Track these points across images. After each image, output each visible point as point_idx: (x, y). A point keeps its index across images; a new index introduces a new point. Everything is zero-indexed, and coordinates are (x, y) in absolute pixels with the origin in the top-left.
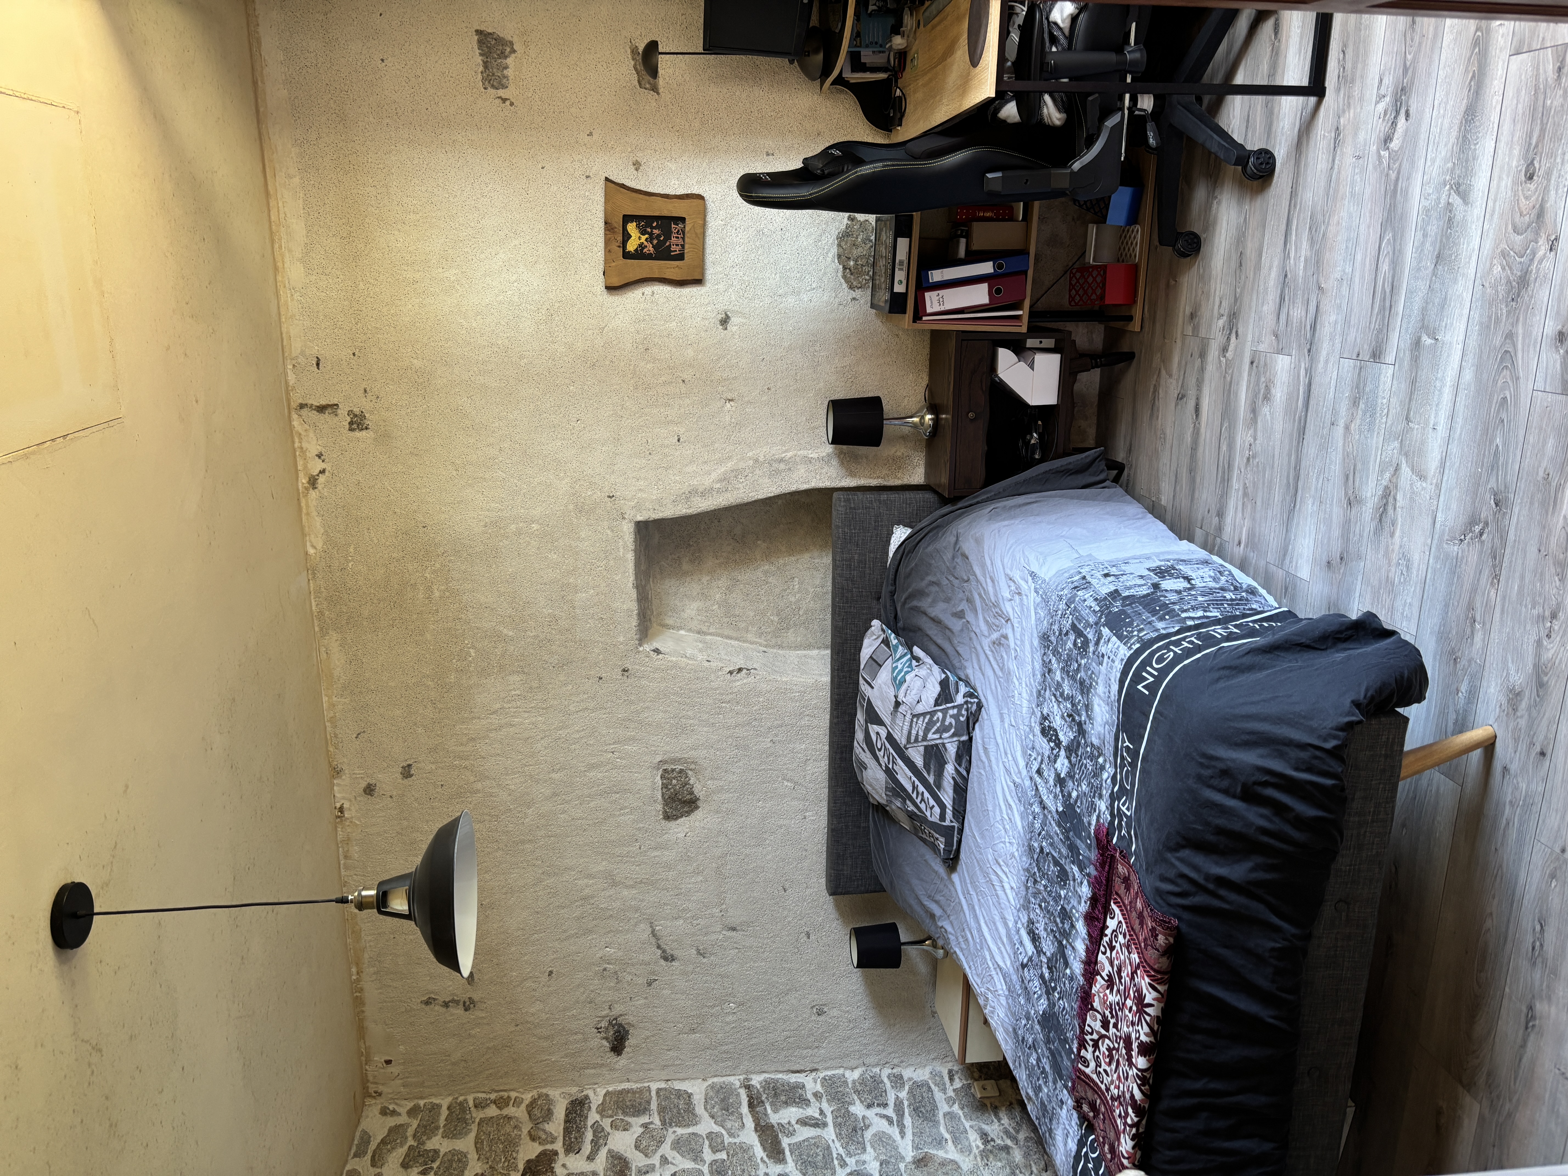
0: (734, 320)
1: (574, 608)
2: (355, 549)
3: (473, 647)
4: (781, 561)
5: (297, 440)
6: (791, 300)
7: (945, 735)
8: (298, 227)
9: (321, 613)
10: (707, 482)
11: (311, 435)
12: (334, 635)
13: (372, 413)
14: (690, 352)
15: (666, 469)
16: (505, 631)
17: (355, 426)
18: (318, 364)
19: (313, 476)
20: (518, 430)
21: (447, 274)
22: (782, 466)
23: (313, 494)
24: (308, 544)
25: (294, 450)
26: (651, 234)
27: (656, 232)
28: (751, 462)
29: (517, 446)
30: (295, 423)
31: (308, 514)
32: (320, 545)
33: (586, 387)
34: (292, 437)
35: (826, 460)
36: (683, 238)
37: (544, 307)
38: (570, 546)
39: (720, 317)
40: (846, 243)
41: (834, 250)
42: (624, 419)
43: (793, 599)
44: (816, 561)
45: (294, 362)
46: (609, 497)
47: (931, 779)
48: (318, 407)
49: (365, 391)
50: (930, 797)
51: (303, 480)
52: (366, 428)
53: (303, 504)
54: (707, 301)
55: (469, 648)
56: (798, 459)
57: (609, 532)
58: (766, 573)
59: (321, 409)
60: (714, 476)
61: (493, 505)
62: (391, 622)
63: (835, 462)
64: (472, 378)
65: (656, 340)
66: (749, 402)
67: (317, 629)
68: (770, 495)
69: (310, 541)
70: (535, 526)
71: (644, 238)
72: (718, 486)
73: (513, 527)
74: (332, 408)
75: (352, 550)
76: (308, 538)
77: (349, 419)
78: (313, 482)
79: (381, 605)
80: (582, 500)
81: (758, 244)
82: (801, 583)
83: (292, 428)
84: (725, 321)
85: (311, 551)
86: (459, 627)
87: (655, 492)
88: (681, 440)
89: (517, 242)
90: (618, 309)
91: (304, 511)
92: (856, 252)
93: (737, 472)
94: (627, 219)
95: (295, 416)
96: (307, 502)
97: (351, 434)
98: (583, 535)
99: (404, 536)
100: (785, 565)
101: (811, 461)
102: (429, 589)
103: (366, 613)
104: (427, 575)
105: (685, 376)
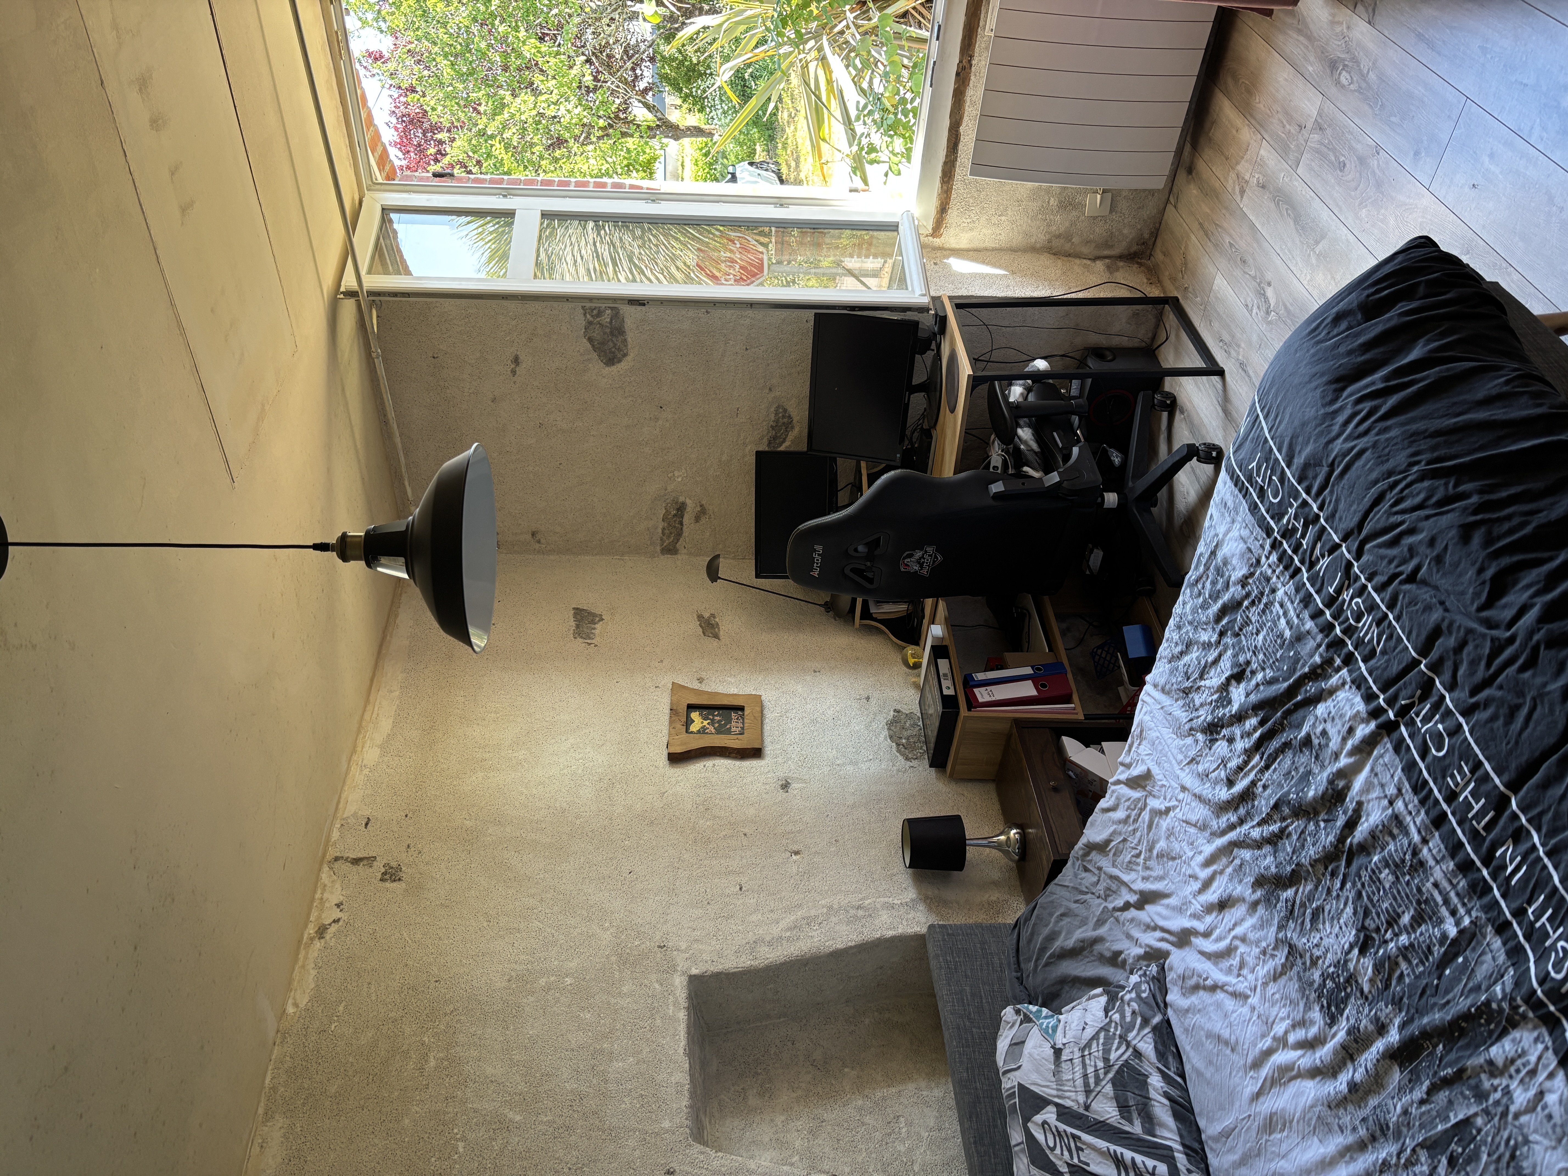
0: (795, 785)
1: (606, 1081)
2: (346, 1007)
3: (464, 1139)
4: (879, 1094)
5: (319, 891)
6: (850, 768)
7: (1131, 1036)
8: (386, 725)
9: (274, 1089)
10: (776, 931)
11: (338, 885)
12: (280, 1121)
13: (409, 866)
14: (752, 811)
15: (727, 918)
16: (511, 1115)
17: (387, 877)
18: (367, 824)
19: (324, 925)
20: (564, 881)
21: (516, 754)
22: (861, 913)
23: (318, 944)
24: (290, 1001)
25: (313, 900)
26: (712, 720)
27: (717, 718)
28: (825, 910)
29: (561, 896)
30: (324, 876)
31: (303, 966)
32: (303, 1001)
33: (642, 842)
34: (316, 887)
35: (911, 906)
36: (743, 723)
37: (607, 778)
38: (609, 1003)
39: (780, 783)
40: (896, 727)
41: (885, 733)
42: (680, 871)
43: (902, 1148)
44: (925, 1093)
45: (343, 822)
46: (659, 947)
47: (1137, 1128)
48: (354, 859)
49: (409, 846)
50: (1145, 1159)
51: (311, 930)
52: (399, 879)
53: (301, 956)
54: (767, 770)
55: (457, 1140)
56: (878, 906)
57: (657, 986)
58: (860, 1109)
59: (356, 861)
60: (783, 924)
61: (522, 957)
62: (362, 1102)
63: (921, 907)
64: (524, 836)
65: (717, 802)
66: (816, 852)
67: (261, 1111)
68: (850, 944)
69: (294, 999)
70: (569, 980)
71: (706, 723)
72: (788, 934)
73: (542, 982)
74: (370, 860)
75: (341, 1008)
76: (292, 994)
77: (383, 870)
78: (321, 931)
79: (356, 1079)
80: (628, 951)
81: (812, 729)
82: (909, 1124)
83: (318, 878)
84: (785, 786)
85: (291, 1010)
86: (450, 1109)
87: (714, 943)
88: (744, 889)
89: (587, 731)
90: (679, 779)
91: (300, 963)
92: (905, 734)
93: (809, 921)
94: (691, 707)
95: (326, 868)
96: (307, 953)
97: (381, 884)
98: (625, 989)
99: (410, 991)
100: (884, 1099)
101: (892, 907)
102: (425, 1057)
103: (333, 1090)
104: (426, 1039)
105: (746, 830)
